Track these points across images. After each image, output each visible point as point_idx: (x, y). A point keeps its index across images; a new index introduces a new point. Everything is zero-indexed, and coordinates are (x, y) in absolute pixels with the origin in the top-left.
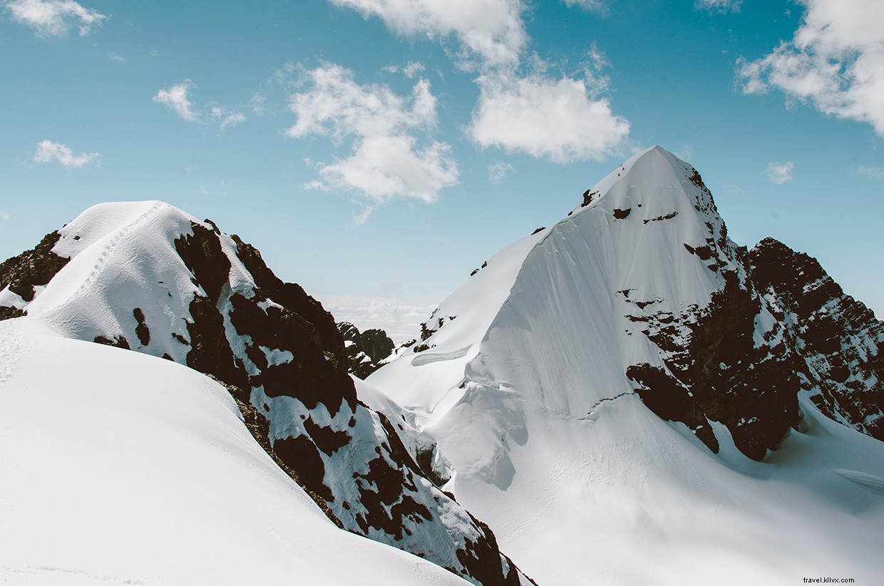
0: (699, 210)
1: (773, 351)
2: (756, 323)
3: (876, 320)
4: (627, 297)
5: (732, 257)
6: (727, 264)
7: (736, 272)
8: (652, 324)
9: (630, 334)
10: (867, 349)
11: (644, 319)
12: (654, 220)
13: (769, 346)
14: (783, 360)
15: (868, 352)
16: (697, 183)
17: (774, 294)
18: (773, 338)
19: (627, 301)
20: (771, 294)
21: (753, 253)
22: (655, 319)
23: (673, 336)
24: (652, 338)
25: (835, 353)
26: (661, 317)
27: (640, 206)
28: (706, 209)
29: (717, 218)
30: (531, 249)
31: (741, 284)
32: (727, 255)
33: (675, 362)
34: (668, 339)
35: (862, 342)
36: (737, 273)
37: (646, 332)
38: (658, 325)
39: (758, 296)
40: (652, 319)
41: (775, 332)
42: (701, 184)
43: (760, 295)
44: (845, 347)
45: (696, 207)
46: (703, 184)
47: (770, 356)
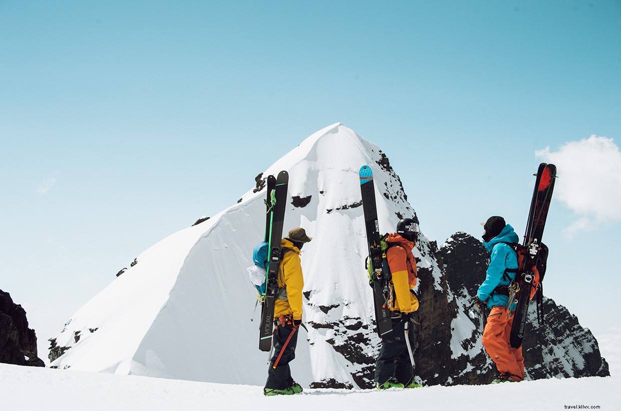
0: (387, 197)
1: (473, 362)
2: (453, 329)
3: (580, 327)
4: (308, 299)
5: (424, 253)
6: (420, 261)
7: (430, 269)
8: (338, 331)
9: (312, 344)
10: (573, 361)
11: (329, 326)
12: (338, 209)
13: (468, 356)
14: (484, 372)
15: (574, 365)
16: (384, 167)
17: (469, 297)
18: (472, 347)
19: (309, 304)
20: (465, 297)
21: (444, 250)
22: (341, 325)
23: (362, 345)
24: (337, 349)
25: (538, 366)
26: (348, 323)
27: (322, 192)
28: (395, 198)
29: (407, 208)
30: (194, 243)
31: (436, 284)
32: (420, 250)
33: (365, 376)
34: (356, 348)
35: (566, 353)
36: (432, 270)
37: (331, 342)
38: (345, 332)
39: (454, 298)
40: (338, 325)
41: (474, 339)
42: (389, 168)
43: (456, 296)
44: (548, 358)
45: (385, 194)
46: (391, 168)
47: (469, 368)
